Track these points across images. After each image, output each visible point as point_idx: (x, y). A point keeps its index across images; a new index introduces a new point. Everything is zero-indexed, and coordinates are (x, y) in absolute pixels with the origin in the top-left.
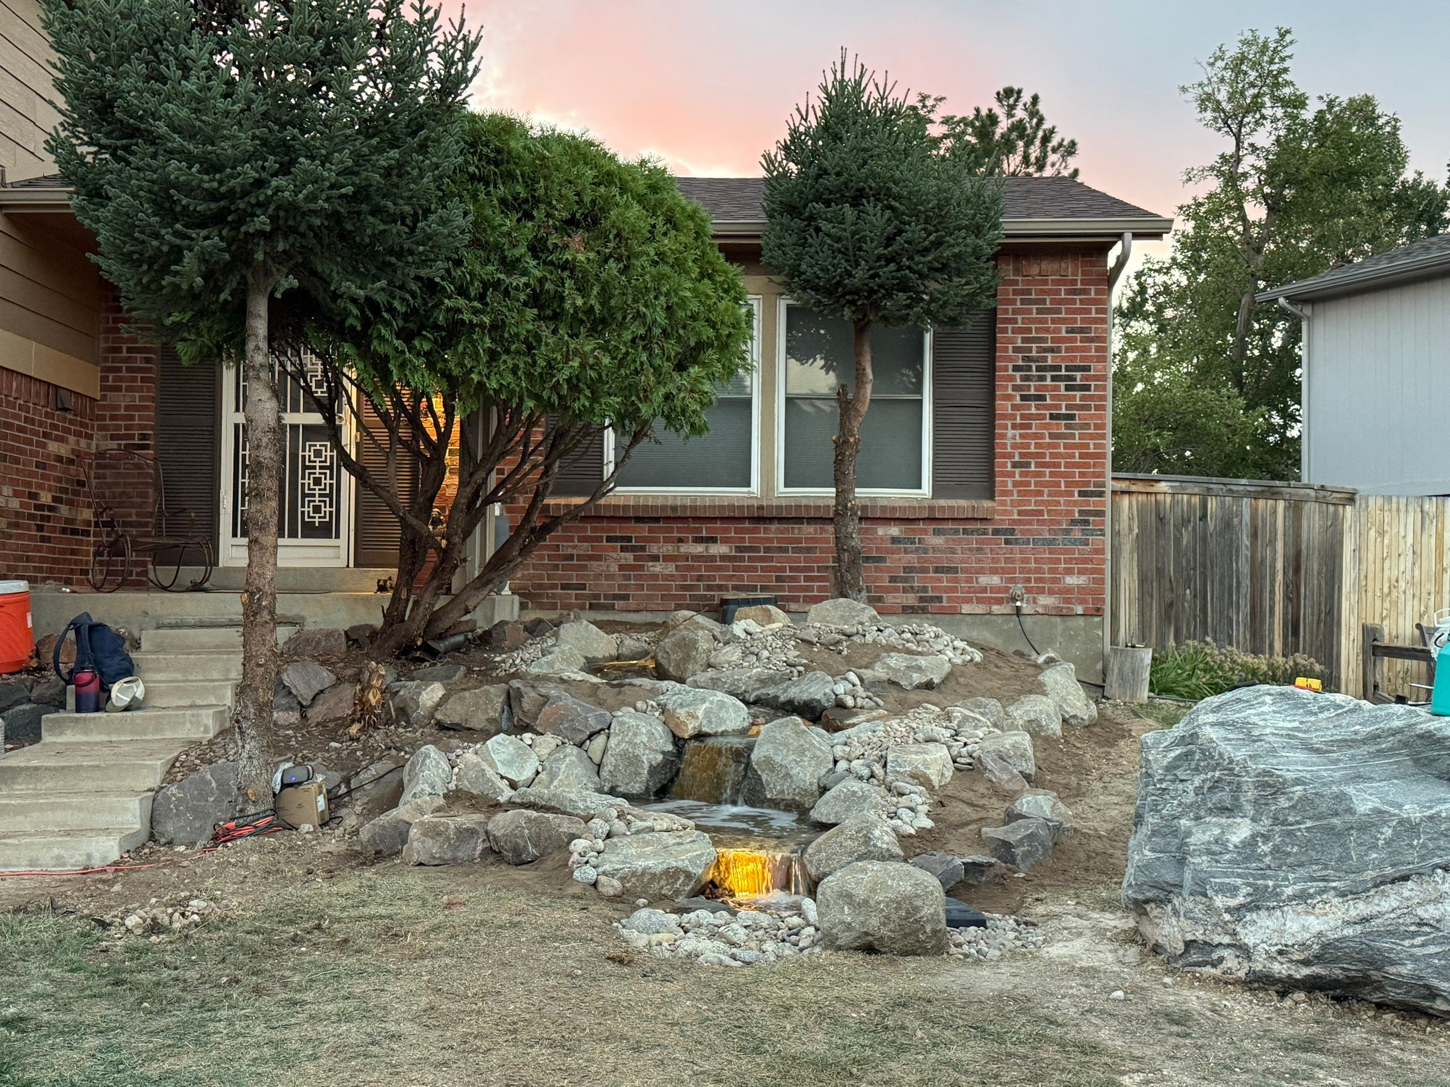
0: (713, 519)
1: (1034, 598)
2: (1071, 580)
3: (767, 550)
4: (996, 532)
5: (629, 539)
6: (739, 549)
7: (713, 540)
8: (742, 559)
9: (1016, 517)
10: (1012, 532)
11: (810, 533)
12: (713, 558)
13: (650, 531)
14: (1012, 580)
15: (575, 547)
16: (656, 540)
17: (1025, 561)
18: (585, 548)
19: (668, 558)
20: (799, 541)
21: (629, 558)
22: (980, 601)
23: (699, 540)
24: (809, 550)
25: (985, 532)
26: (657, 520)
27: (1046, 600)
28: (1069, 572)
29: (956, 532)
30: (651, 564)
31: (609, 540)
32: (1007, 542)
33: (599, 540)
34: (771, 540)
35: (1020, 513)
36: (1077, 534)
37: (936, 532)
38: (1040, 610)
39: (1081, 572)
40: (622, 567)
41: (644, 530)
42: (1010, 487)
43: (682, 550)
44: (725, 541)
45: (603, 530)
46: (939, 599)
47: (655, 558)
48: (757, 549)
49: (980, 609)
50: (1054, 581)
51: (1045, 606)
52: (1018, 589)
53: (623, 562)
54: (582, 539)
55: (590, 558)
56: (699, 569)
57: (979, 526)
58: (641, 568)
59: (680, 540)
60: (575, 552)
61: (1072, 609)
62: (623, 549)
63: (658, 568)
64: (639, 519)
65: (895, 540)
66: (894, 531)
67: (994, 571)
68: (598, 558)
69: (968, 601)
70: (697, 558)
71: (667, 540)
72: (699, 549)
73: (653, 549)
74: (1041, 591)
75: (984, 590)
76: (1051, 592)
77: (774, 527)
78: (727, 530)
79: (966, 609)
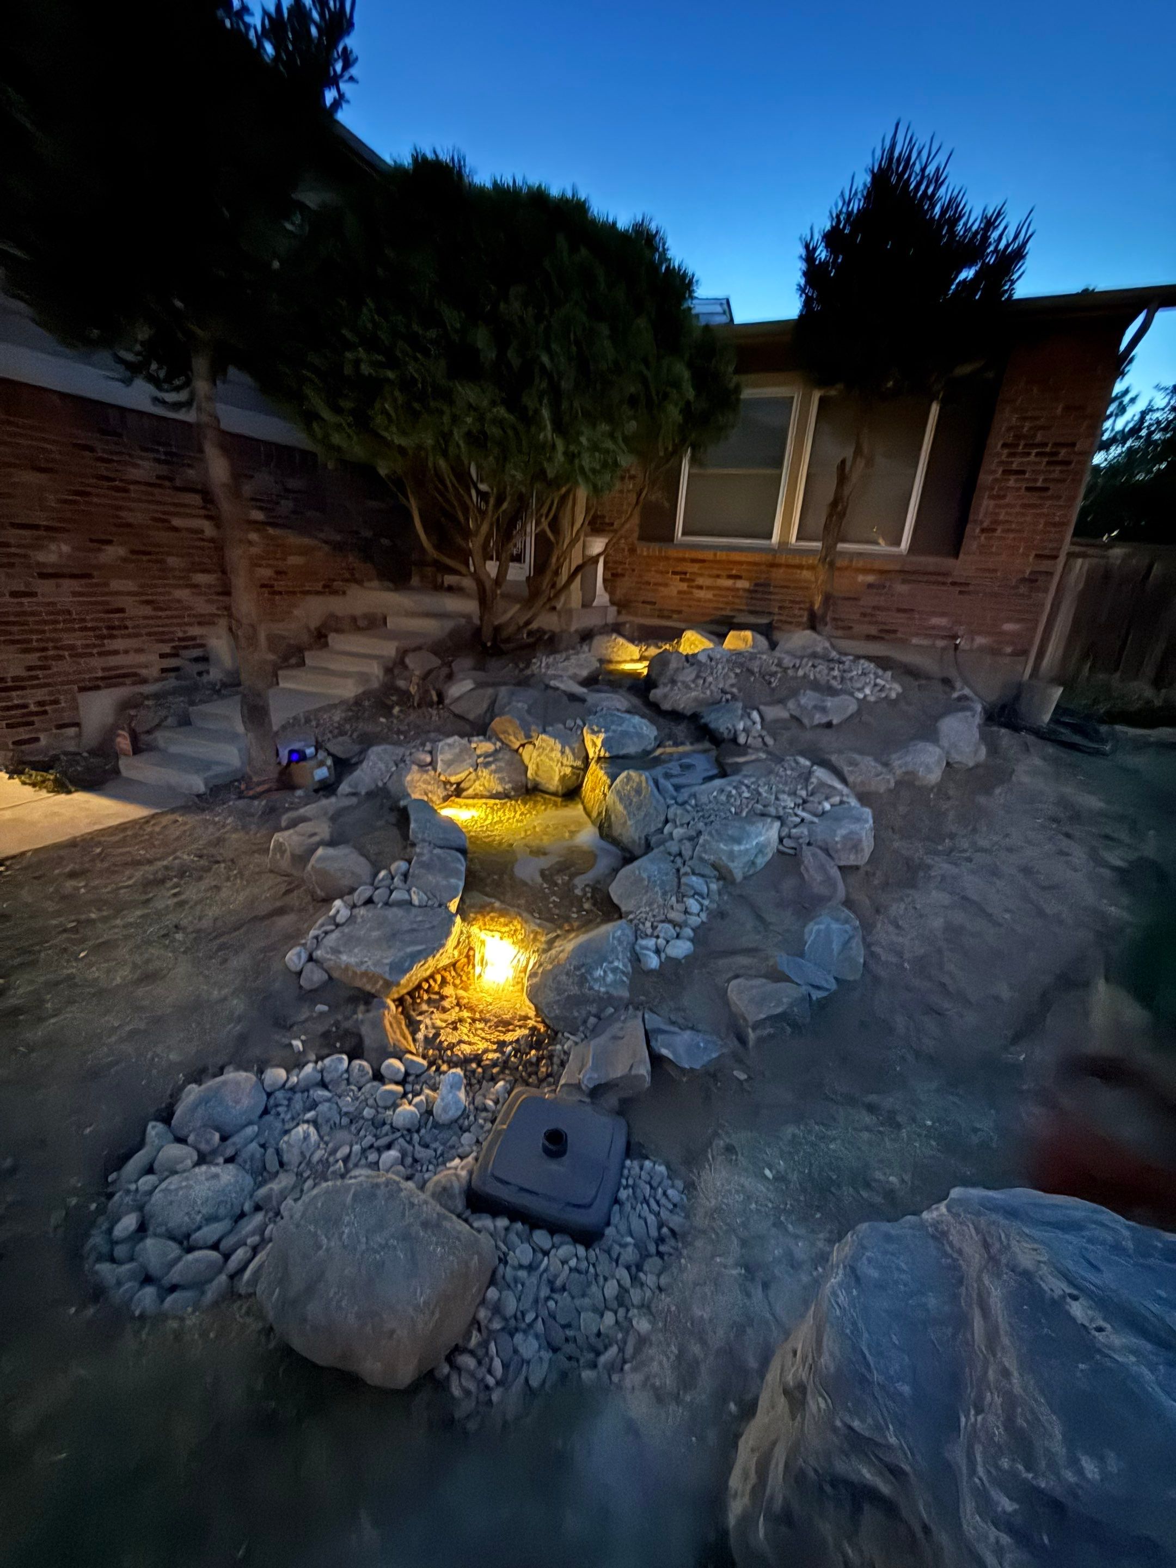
0: (741, 563)
1: (973, 638)
2: (1008, 627)
3: (775, 586)
4: (953, 584)
5: (685, 573)
6: (756, 585)
7: (739, 577)
8: (757, 592)
9: (973, 573)
10: (967, 585)
11: (807, 577)
12: (737, 590)
13: (699, 569)
14: (957, 622)
15: (652, 577)
16: (701, 575)
17: (973, 608)
18: (659, 578)
19: (708, 588)
21: (684, 586)
23: (730, 577)
24: (805, 589)
25: (944, 584)
26: (702, 562)
27: (980, 640)
28: (1009, 620)
29: (920, 582)
30: (698, 591)
31: (673, 573)
32: (961, 592)
33: (667, 573)
35: (978, 570)
36: (1024, 591)
37: (904, 582)
38: (975, 648)
39: (1018, 621)
40: (680, 592)
41: (695, 568)
42: (974, 548)
43: (718, 583)
44: (747, 578)
45: (669, 566)
46: (895, 632)
47: (700, 587)
48: (768, 586)
50: (993, 626)
51: (980, 645)
52: (961, 630)
53: (681, 589)
54: (657, 572)
55: (660, 584)
56: (728, 596)
57: (939, 578)
58: (692, 593)
59: (718, 576)
60: (652, 580)
61: (1002, 649)
62: (681, 580)
63: (702, 594)
64: (692, 560)
65: (870, 586)
66: (870, 578)
67: (943, 614)
68: (666, 585)
70: (728, 589)
71: (710, 576)
72: (729, 583)
74: (980, 633)
75: (933, 628)
76: (988, 634)
77: (782, 570)
78: (749, 571)
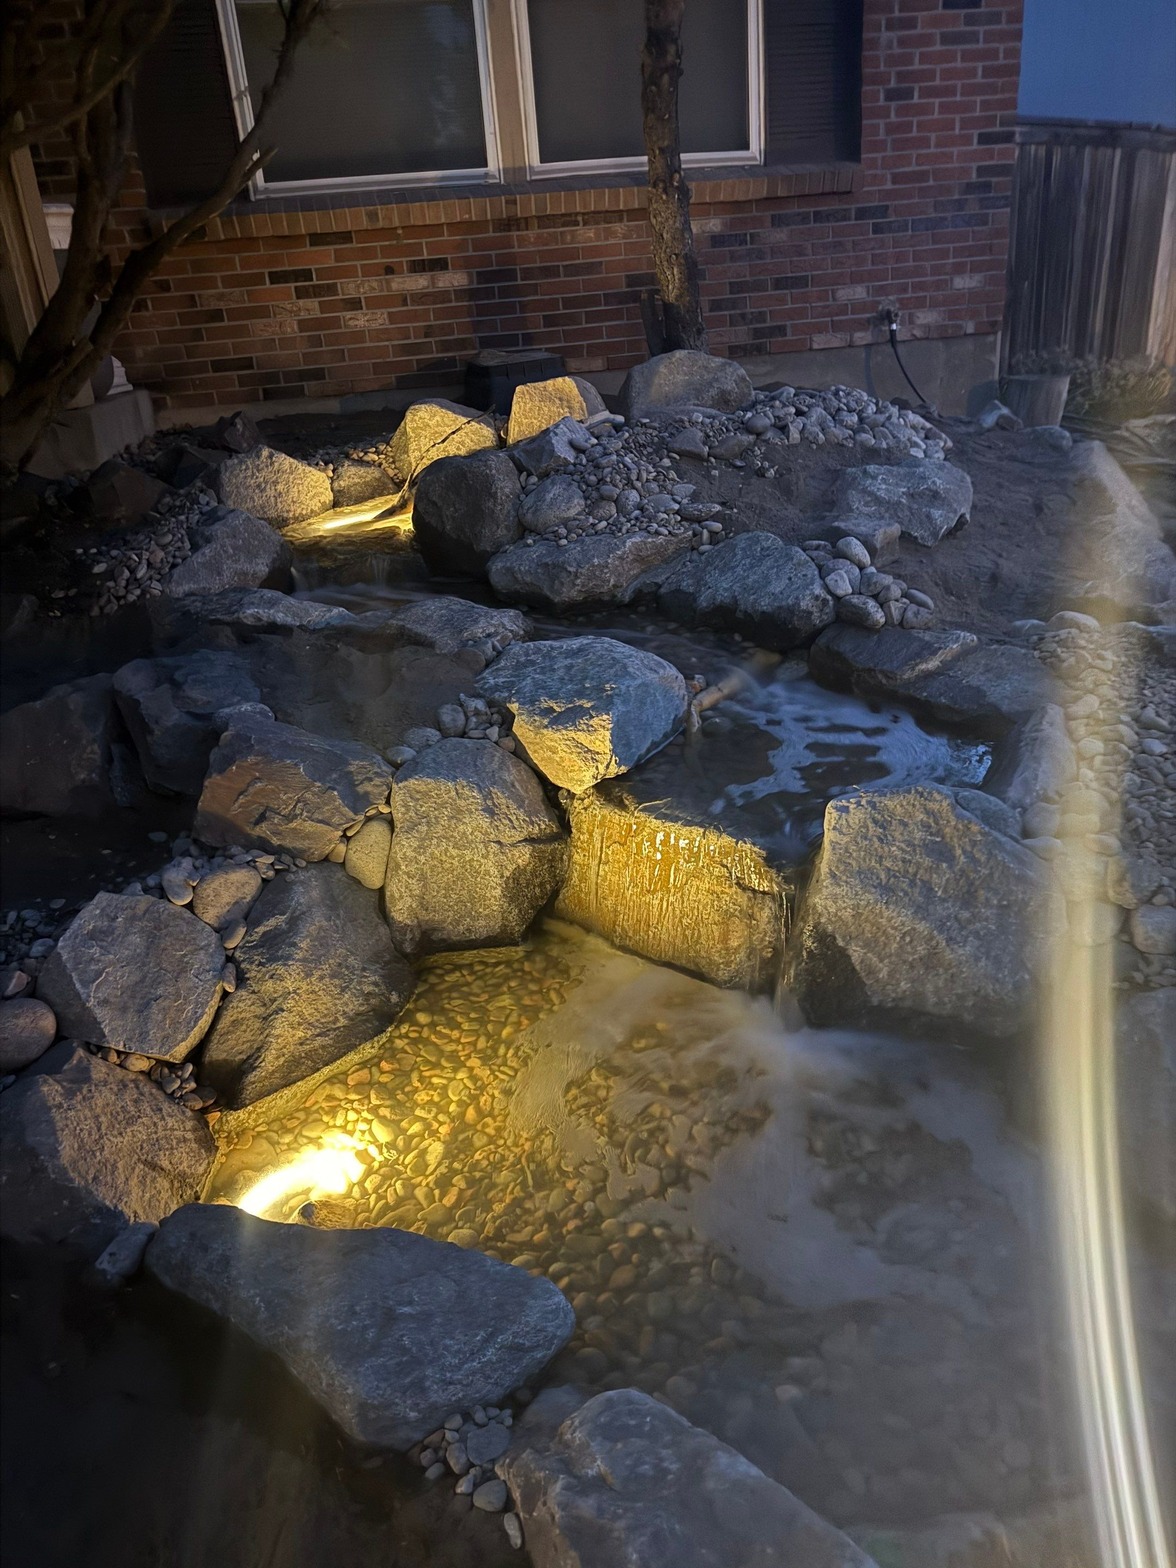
0: (436, 228)
1: (911, 315)
2: (962, 283)
3: (528, 273)
4: (862, 214)
5: (307, 275)
6: (483, 277)
7: (441, 265)
8: (490, 293)
9: (889, 186)
10: (884, 210)
11: (590, 240)
12: (443, 296)
13: (339, 257)
14: (881, 291)
15: (221, 297)
16: (348, 273)
17: (899, 258)
18: (238, 297)
19: (375, 303)
21: (311, 307)
22: (836, 327)
23: (419, 267)
24: (591, 268)
25: (845, 216)
26: (346, 236)
27: (926, 317)
28: (959, 269)
29: (804, 218)
30: (349, 314)
31: (274, 278)
32: (877, 229)
33: (259, 279)
34: (529, 257)
35: (896, 179)
36: (973, 209)
37: (778, 221)
38: (918, 333)
39: (975, 269)
40: (303, 325)
41: (326, 257)
42: (882, 136)
43: (394, 286)
44: (459, 264)
45: (260, 261)
46: (781, 330)
47: (354, 304)
48: (511, 275)
49: (836, 340)
50: (938, 285)
51: (927, 327)
52: (888, 302)
53: (304, 315)
54: (230, 282)
55: (249, 313)
56: (425, 315)
57: (834, 205)
58: (335, 322)
59: (389, 270)
60: (222, 305)
61: (960, 327)
62: (301, 293)
63: (360, 320)
64: (318, 238)
65: (716, 240)
66: (715, 224)
67: (855, 279)
68: (263, 312)
69: (820, 329)
70: (420, 298)
71: (368, 271)
72: (420, 282)
74: (920, 303)
75: (843, 310)
76: (934, 305)
77: (533, 233)
78: (461, 246)
79: (819, 341)
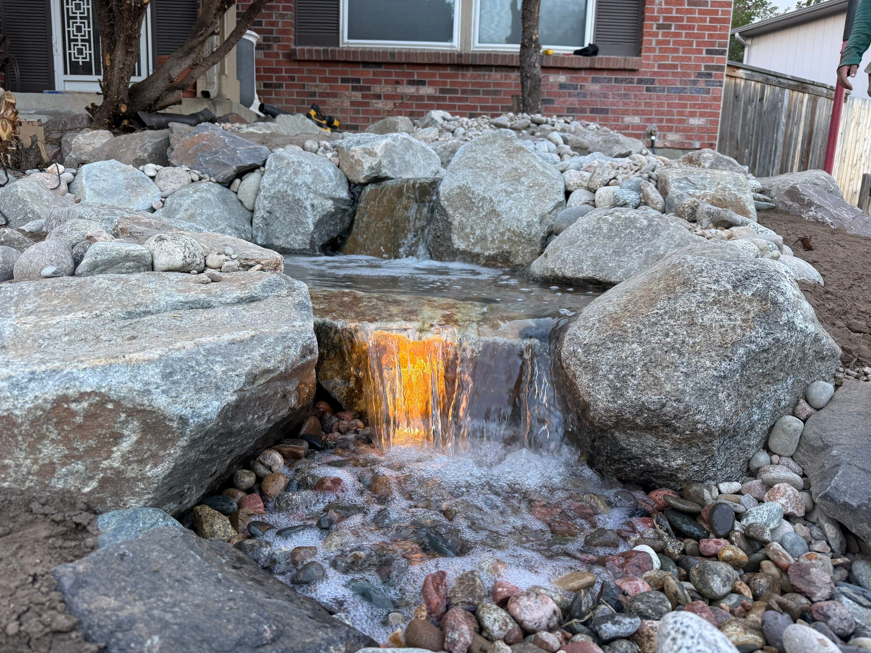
0: (422, 65)
1: (664, 135)
2: (695, 122)
3: (464, 92)
4: (640, 81)
5: (358, 81)
6: (442, 91)
7: (423, 83)
8: (444, 99)
9: (656, 69)
10: (652, 81)
11: (497, 79)
12: (421, 98)
13: (375, 74)
14: (649, 120)
15: (317, 86)
16: (379, 82)
17: (660, 105)
18: (324, 87)
19: (388, 97)
20: (487, 85)
21: (358, 96)
23: (411, 83)
24: (496, 93)
25: (631, 82)
26: (378, 64)
27: (673, 137)
28: (693, 114)
29: (610, 80)
31: (344, 80)
32: (648, 90)
33: (335, 80)
34: (466, 84)
35: (660, 66)
36: (702, 85)
37: (594, 80)
38: (668, 145)
39: (702, 115)
40: (353, 104)
41: (368, 74)
43: (399, 90)
44: (431, 84)
45: (338, 72)
47: (378, 97)
48: (456, 91)
50: (681, 121)
51: (672, 142)
52: (653, 127)
53: (353, 99)
54: (323, 80)
55: (328, 95)
56: (411, 106)
57: (627, 76)
58: (367, 104)
59: (397, 82)
60: (317, 90)
61: (692, 144)
62: (354, 89)
63: (379, 105)
64: (366, 64)
65: (562, 86)
66: (562, 78)
67: (636, 113)
68: (334, 95)
70: (410, 97)
71: (387, 82)
72: (411, 90)
73: (377, 89)
74: (670, 129)
75: (627, 127)
76: (678, 130)
77: (470, 73)
78: (434, 75)
